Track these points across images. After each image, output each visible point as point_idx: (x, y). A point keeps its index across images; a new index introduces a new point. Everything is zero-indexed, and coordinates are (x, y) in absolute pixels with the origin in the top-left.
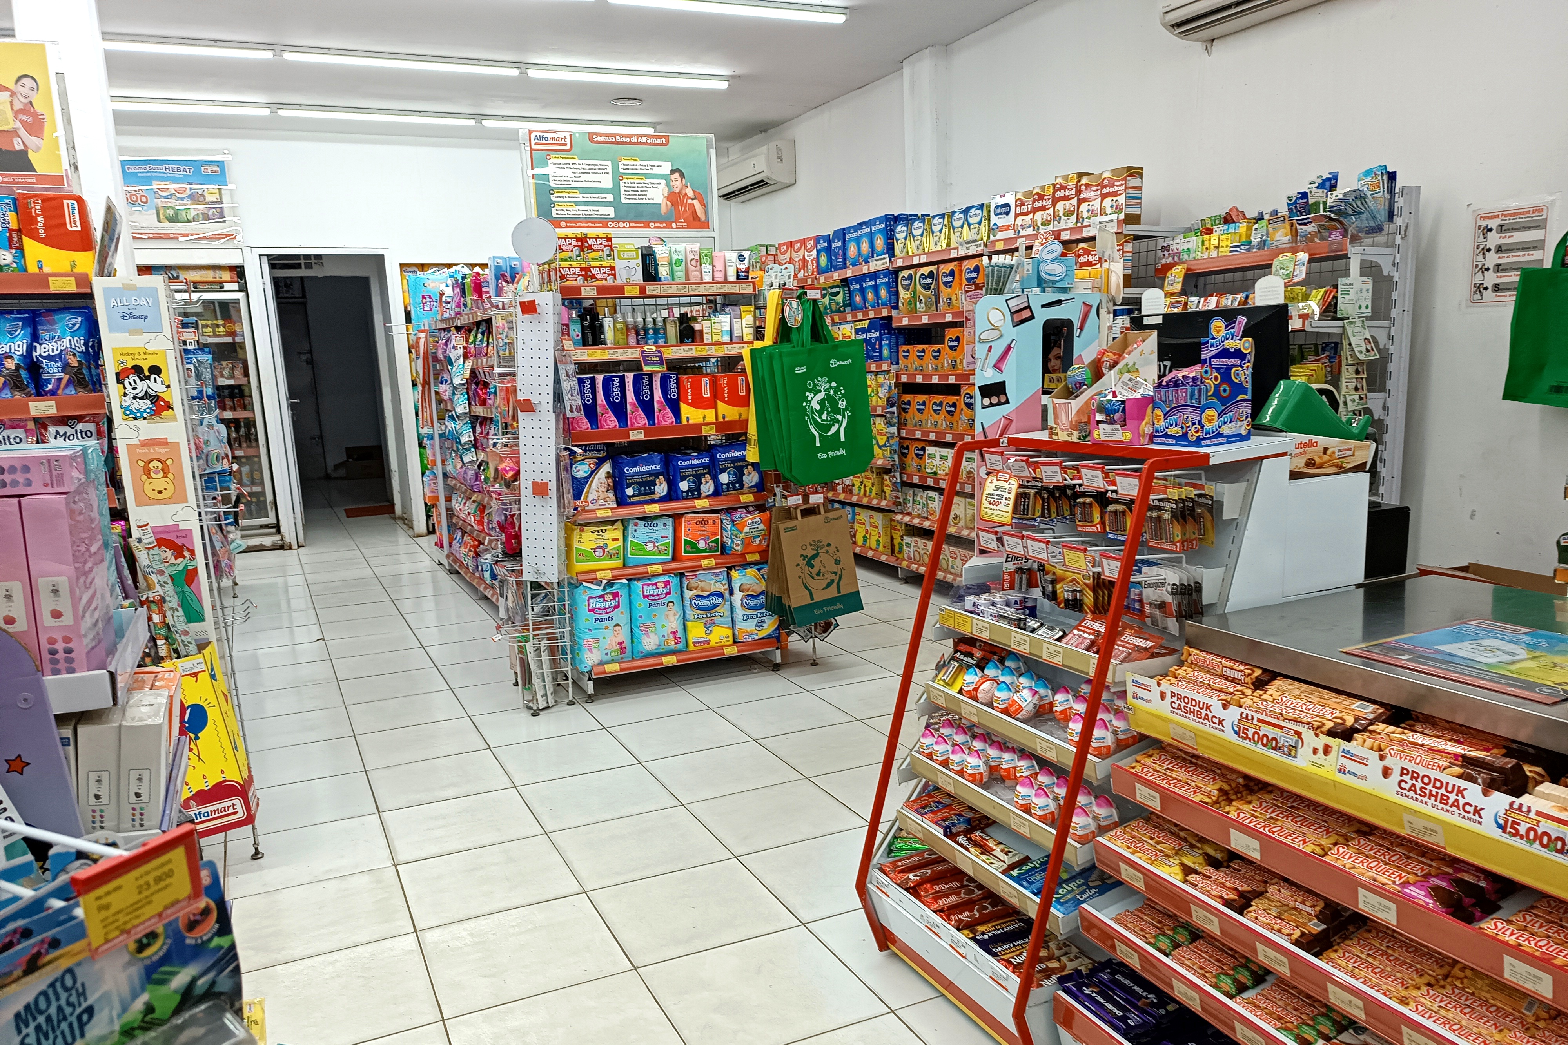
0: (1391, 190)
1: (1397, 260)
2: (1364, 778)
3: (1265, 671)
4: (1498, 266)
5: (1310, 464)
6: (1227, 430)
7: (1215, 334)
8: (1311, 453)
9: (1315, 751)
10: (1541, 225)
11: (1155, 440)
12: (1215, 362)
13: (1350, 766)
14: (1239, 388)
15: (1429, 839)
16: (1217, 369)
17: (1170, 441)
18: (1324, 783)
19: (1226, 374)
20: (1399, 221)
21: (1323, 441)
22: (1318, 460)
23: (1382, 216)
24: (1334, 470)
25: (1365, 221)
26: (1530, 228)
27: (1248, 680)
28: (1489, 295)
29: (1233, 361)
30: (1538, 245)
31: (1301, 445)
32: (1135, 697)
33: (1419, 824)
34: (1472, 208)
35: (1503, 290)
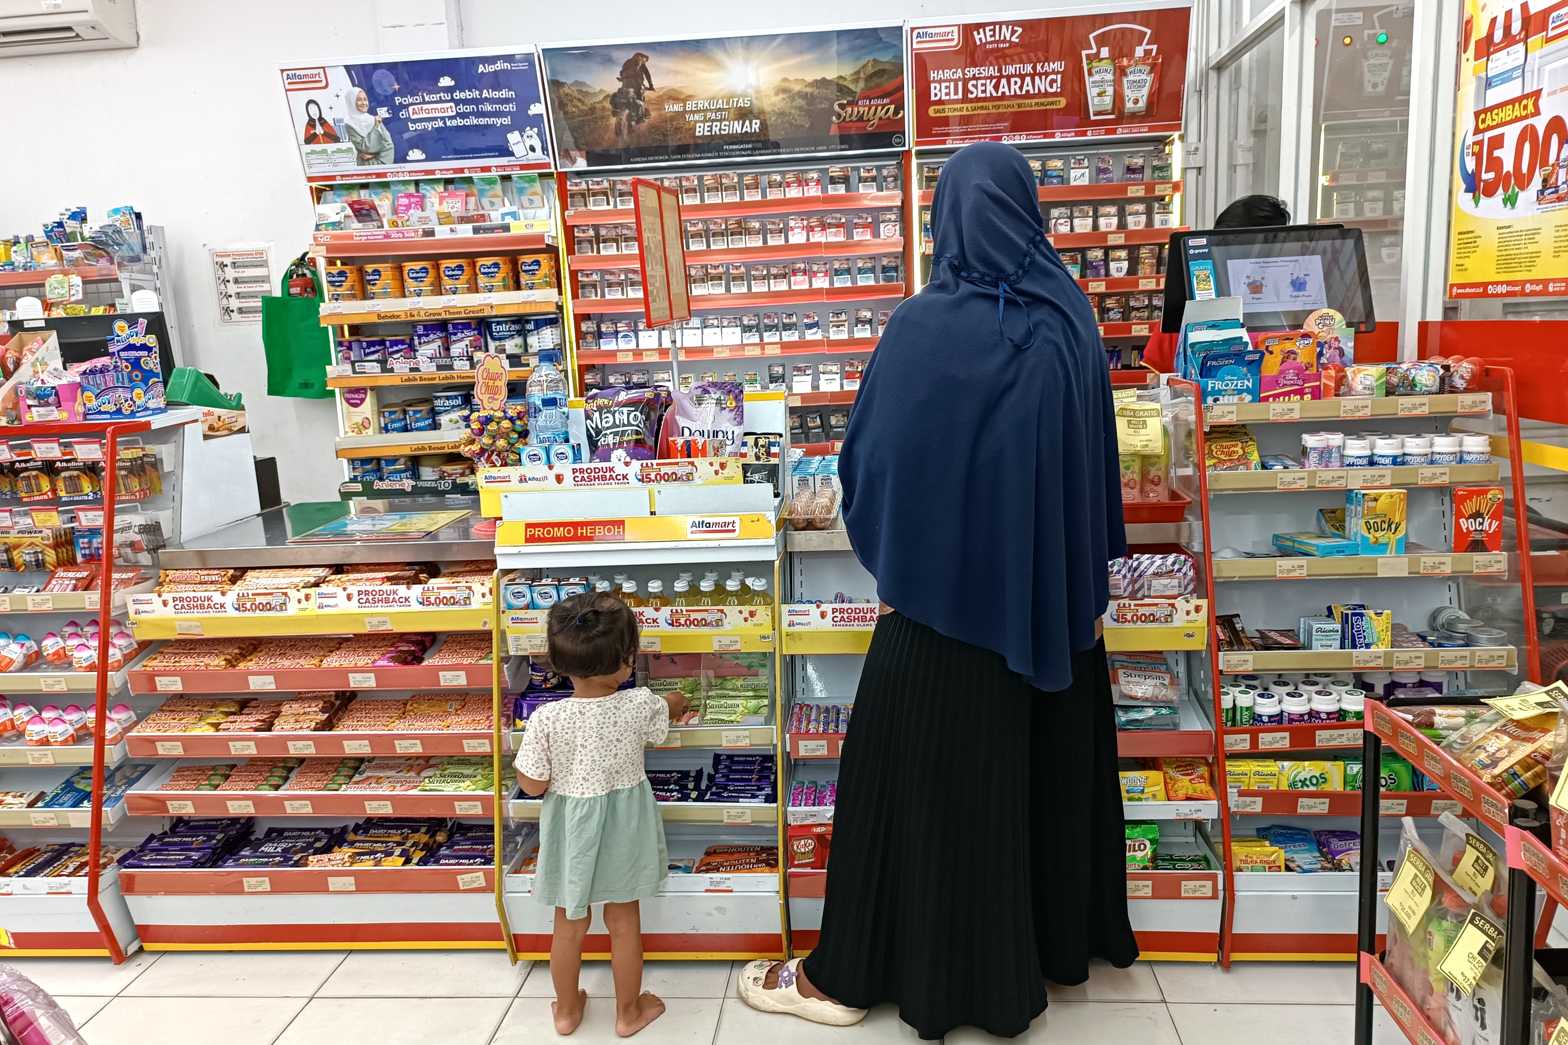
0: (140, 227)
1: (158, 285)
2: (337, 605)
3: (235, 569)
4: (238, 294)
5: (211, 428)
6: (152, 404)
7: (120, 333)
8: (212, 420)
9: (299, 601)
10: (264, 264)
11: (88, 417)
12: (122, 354)
13: (326, 601)
14: (151, 374)
15: (383, 628)
16: (127, 360)
17: (104, 416)
18: (309, 620)
19: (136, 364)
20: (153, 254)
21: (217, 411)
22: (216, 426)
23: (138, 248)
24: (226, 432)
25: (125, 252)
26: (256, 266)
27: (225, 578)
28: (235, 316)
29: (141, 353)
30: (265, 279)
31: (205, 414)
32: (137, 612)
33: (375, 620)
34: (207, 247)
35: (246, 312)
